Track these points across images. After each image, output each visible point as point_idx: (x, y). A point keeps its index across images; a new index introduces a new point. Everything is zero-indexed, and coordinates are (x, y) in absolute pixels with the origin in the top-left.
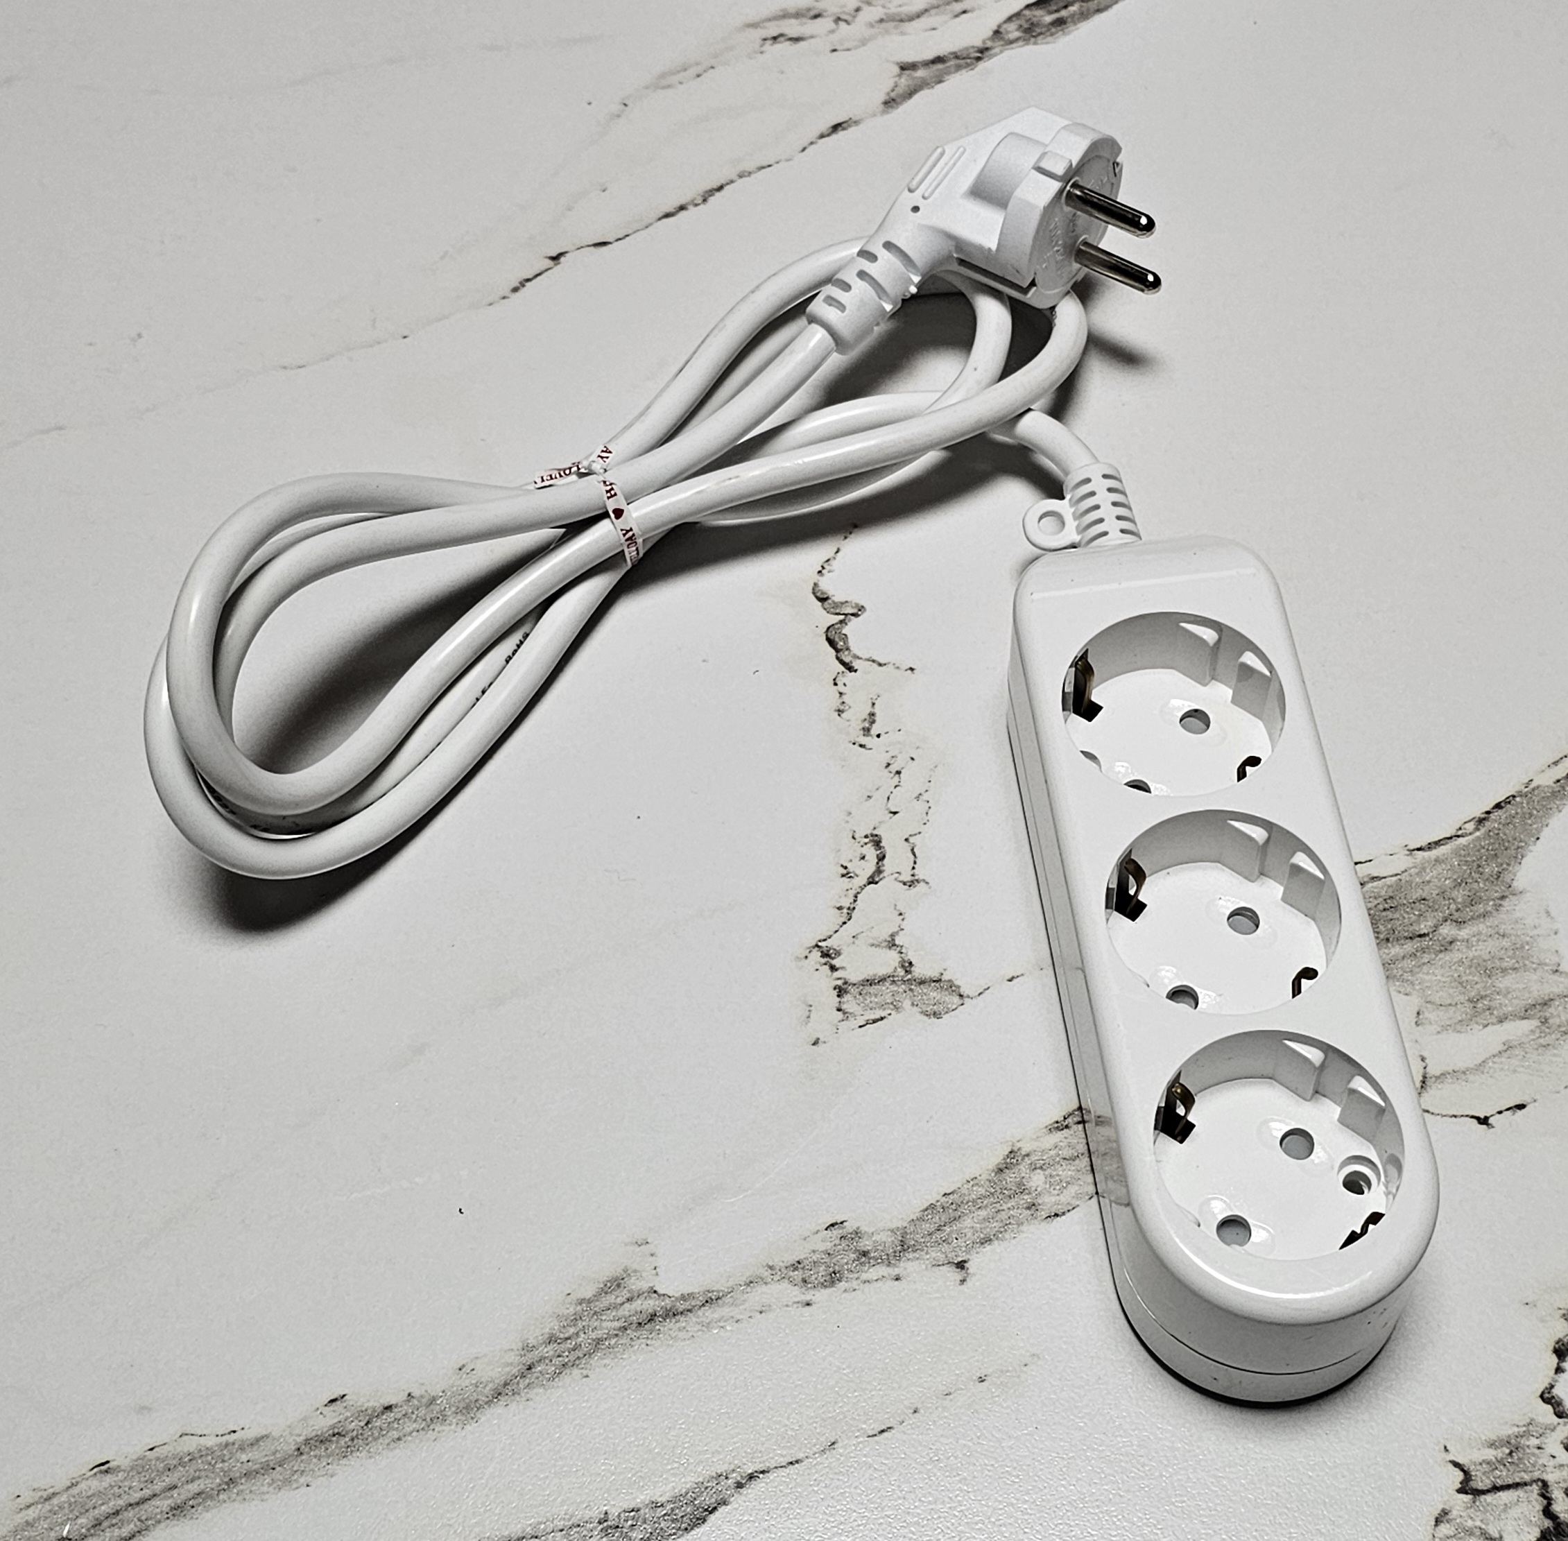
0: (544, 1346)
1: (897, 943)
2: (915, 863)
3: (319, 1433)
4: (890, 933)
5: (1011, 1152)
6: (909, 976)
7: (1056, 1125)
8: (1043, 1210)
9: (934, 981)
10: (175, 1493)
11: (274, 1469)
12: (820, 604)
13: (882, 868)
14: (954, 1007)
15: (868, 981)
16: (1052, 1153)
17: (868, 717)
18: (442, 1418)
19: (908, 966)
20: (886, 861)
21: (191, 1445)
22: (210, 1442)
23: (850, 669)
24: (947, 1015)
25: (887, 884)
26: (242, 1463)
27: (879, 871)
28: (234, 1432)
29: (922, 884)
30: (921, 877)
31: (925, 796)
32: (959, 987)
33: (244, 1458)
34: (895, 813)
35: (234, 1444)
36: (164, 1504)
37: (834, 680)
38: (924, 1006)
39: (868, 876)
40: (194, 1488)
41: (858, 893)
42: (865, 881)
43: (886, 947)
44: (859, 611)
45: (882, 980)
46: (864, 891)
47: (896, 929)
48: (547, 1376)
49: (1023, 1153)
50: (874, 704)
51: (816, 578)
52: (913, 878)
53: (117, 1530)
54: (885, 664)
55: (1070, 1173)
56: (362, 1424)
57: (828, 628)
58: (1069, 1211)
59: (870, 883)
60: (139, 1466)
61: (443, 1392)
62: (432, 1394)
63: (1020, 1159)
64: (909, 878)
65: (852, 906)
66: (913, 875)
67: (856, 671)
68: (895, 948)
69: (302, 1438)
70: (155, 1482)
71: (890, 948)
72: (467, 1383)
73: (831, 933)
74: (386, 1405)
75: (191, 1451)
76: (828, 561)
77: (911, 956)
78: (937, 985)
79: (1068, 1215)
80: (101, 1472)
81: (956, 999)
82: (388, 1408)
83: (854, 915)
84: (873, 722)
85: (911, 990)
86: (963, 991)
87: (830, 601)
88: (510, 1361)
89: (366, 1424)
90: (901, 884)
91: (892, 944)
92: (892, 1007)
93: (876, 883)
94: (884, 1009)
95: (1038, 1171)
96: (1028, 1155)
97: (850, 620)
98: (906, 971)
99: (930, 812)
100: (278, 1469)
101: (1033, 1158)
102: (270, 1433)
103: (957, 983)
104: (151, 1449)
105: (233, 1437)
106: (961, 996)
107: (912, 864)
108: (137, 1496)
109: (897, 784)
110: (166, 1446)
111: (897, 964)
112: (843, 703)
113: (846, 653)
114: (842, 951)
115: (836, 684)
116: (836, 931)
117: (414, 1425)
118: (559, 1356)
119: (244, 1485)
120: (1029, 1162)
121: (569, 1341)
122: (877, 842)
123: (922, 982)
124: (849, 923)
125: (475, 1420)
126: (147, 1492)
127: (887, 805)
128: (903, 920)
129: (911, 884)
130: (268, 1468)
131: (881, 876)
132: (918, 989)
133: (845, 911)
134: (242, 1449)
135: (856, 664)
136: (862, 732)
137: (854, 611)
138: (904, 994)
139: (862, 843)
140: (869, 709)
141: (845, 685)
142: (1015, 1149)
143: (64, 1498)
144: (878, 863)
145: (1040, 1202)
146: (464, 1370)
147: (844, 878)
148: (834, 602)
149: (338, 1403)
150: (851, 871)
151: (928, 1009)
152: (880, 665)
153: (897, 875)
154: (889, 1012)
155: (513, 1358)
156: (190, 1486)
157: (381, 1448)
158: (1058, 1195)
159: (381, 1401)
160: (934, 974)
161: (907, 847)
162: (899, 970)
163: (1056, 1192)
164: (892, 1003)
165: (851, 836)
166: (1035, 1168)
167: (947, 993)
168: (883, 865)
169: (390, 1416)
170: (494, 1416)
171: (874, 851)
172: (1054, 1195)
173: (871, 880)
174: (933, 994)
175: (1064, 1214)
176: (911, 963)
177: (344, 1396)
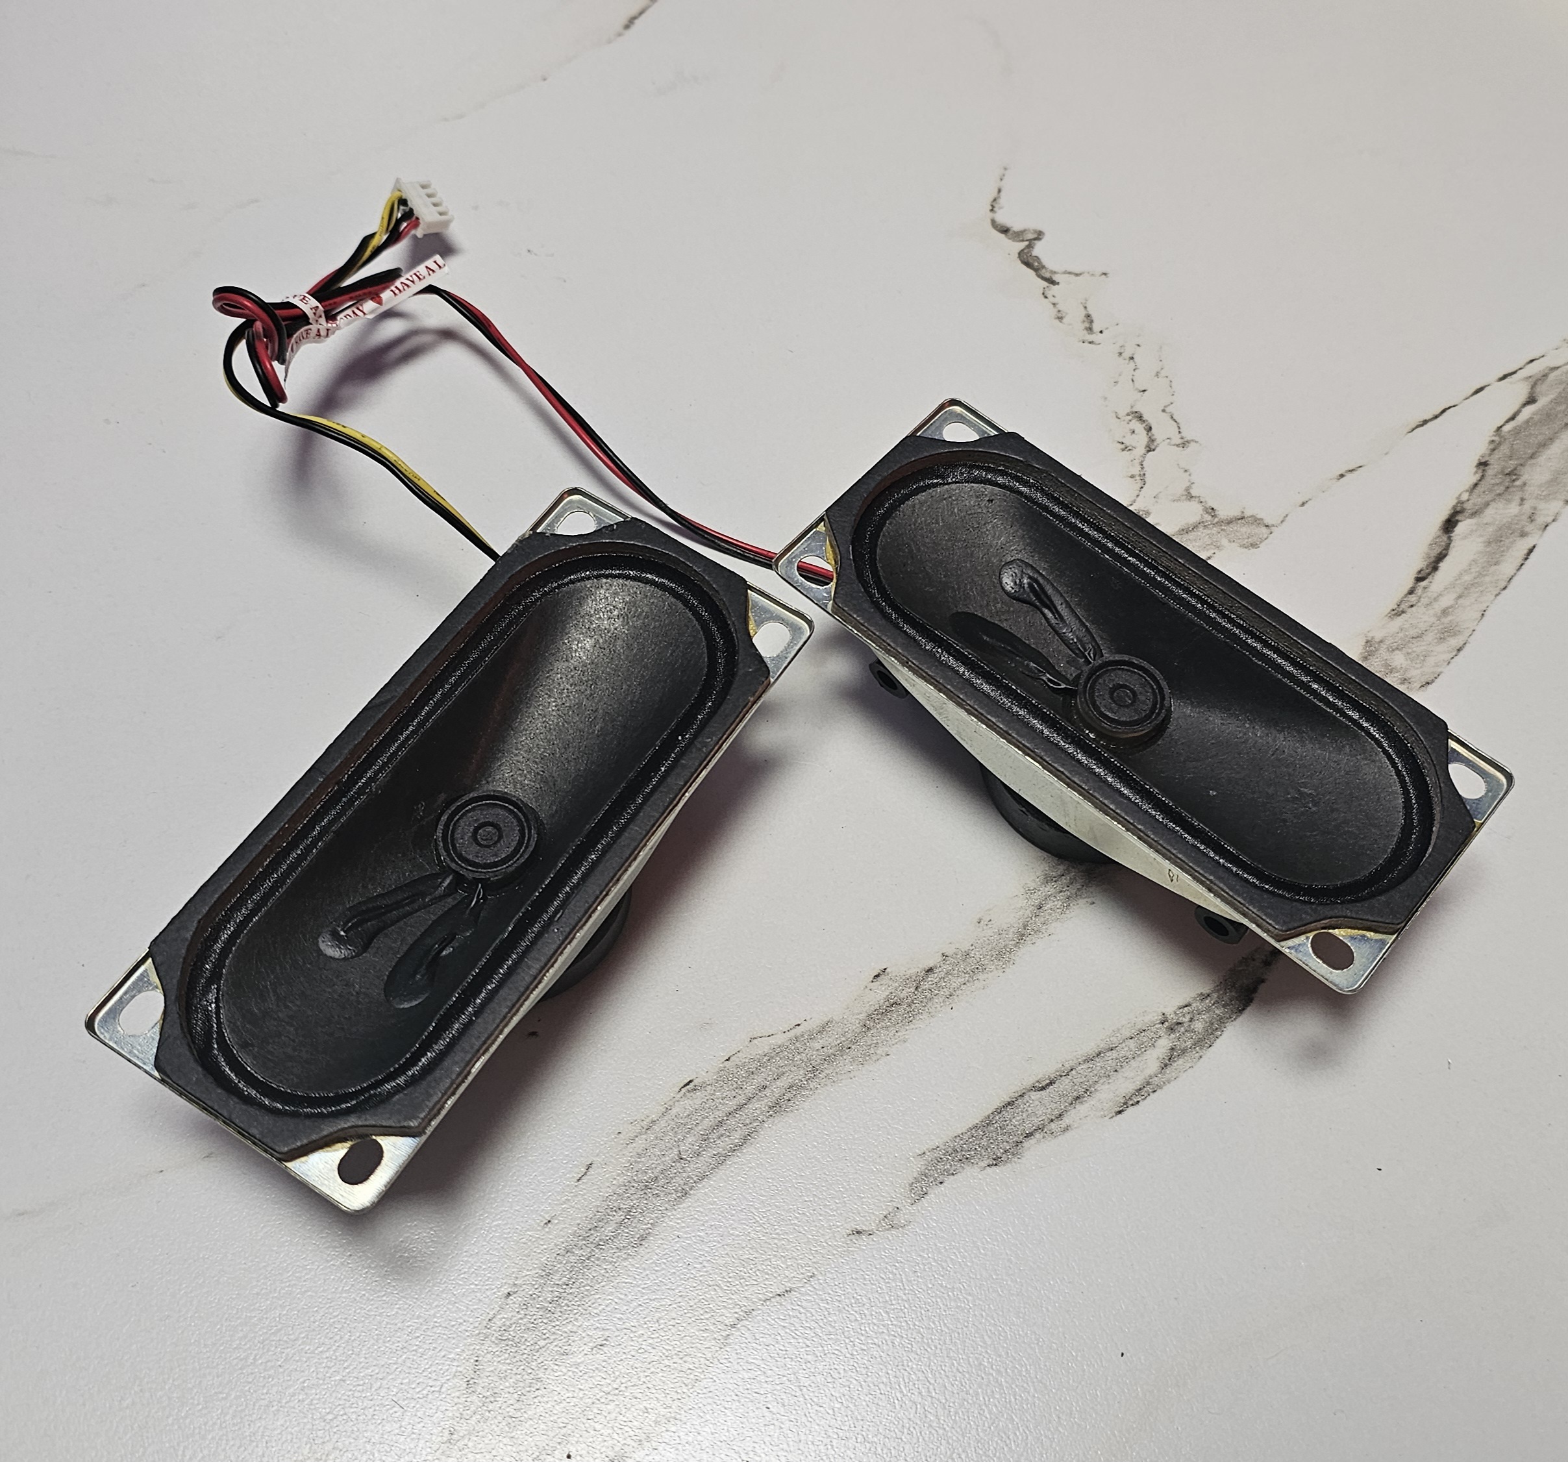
0: (1043, 886)
1: (1193, 495)
2: (1179, 428)
3: (877, 1007)
4: (1184, 487)
5: (1367, 642)
6: (1216, 520)
7: (1393, 613)
8: (1415, 682)
9: (1239, 519)
10: (767, 1092)
11: (849, 1048)
12: (1002, 236)
13: (1153, 438)
14: (1265, 536)
15: (1183, 530)
16: (1401, 635)
17: (1085, 319)
18: (981, 968)
19: (1212, 511)
20: (1153, 431)
21: (763, 1046)
22: (780, 1039)
23: (1052, 282)
24: (1262, 544)
25: (1164, 450)
26: (818, 1050)
27: (1152, 440)
28: (799, 1025)
29: (1192, 444)
30: (1189, 438)
31: (1163, 373)
32: (1262, 519)
33: (817, 1046)
34: (1144, 391)
35: (802, 1036)
36: (759, 1106)
37: (1043, 294)
38: (1239, 541)
39: (1144, 446)
40: (783, 1082)
41: (1142, 461)
42: (1143, 451)
43: (1186, 499)
44: (1039, 235)
45: (1195, 527)
46: (1146, 459)
47: (1188, 484)
48: (1058, 910)
49: (1377, 640)
50: (1085, 307)
51: (991, 215)
52: (1182, 441)
53: (727, 1139)
54: (1081, 274)
55: (1422, 648)
56: (912, 990)
57: (1019, 254)
58: (1436, 678)
59: (1148, 451)
60: (724, 1077)
61: (972, 945)
62: (963, 950)
63: (1377, 646)
64: (1180, 441)
65: (1142, 473)
66: (1182, 438)
67: (1058, 283)
68: (1193, 499)
69: (864, 1015)
70: (744, 1088)
71: (1189, 500)
72: (990, 932)
73: (1135, 498)
74: (927, 969)
75: (766, 1051)
76: (995, 200)
77: (1211, 504)
78: (1243, 521)
79: (1436, 680)
80: (689, 1091)
81: (1264, 530)
82: (930, 970)
83: (1147, 478)
84: (1092, 322)
85: (1222, 530)
86: (1268, 521)
87: (1011, 232)
88: (1021, 905)
89: (917, 988)
90: (1175, 447)
91: (1190, 497)
92: (1213, 547)
93: (1154, 450)
94: (1208, 550)
95: (1397, 652)
96: (1381, 641)
97: (1035, 244)
98: (1212, 516)
99: (1173, 384)
100: (853, 1047)
101: (1387, 642)
102: (832, 1018)
103: (1259, 516)
104: (727, 1060)
105: (799, 1030)
106: (1267, 526)
107: (1177, 430)
108: (732, 1104)
109: (1134, 367)
110: (739, 1055)
111: (1201, 512)
112: (1059, 311)
113: (1044, 271)
114: (1150, 511)
115: (1046, 297)
116: (1138, 496)
117: (960, 980)
118: (1061, 892)
119: (828, 1069)
120: (1385, 646)
121: (1064, 877)
122: (1140, 418)
123: (1230, 522)
124: (1145, 487)
125: (1011, 963)
126: (741, 1099)
127: (1134, 386)
128: (1190, 475)
129: (1184, 444)
130: (844, 1049)
131: (1155, 444)
132: (1229, 528)
133: (1138, 478)
134: (812, 1038)
135: (1056, 278)
136: (1085, 332)
137: (1036, 236)
138: (1219, 535)
139: (1127, 421)
140: (1084, 313)
141: (1054, 296)
142: (1369, 639)
143: (663, 1123)
144: (1147, 434)
145: (1409, 676)
146: (982, 922)
147: (1125, 452)
148: (1015, 233)
149: (881, 977)
150: (1128, 445)
151: (1245, 542)
152: (1077, 275)
153: (1168, 440)
154: (1213, 552)
155: (1022, 902)
156: (778, 1083)
157: (939, 1008)
158: (1421, 667)
159: (921, 966)
160: (1236, 513)
161: (1166, 417)
162: (1206, 516)
163: (1420, 665)
164: (1212, 544)
165: (1115, 416)
166: (1393, 650)
167: (1254, 526)
168: (1153, 435)
169: (933, 978)
170: (1026, 954)
171: (1140, 425)
172: (1417, 668)
173: (1148, 449)
174: (1244, 530)
175: (1433, 681)
176: (1213, 509)
177: (885, 969)
